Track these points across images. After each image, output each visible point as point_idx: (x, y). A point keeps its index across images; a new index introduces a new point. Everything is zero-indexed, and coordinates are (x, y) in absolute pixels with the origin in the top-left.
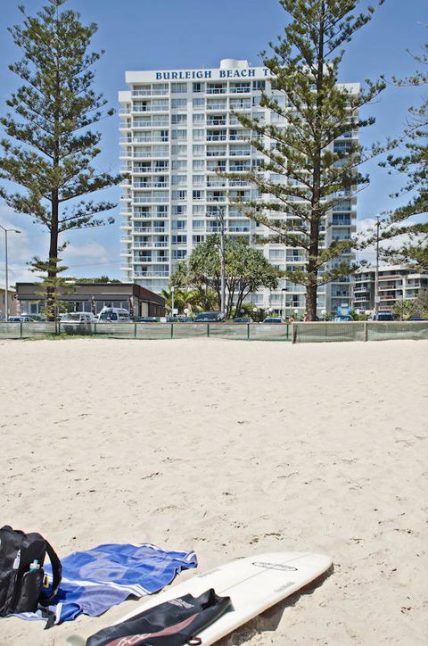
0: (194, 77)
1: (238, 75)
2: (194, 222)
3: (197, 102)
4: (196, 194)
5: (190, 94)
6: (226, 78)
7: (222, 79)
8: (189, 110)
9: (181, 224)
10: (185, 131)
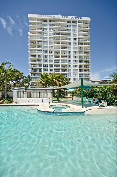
0: (49, 17)
1: (63, 18)
2: (50, 60)
3: (50, 25)
4: (51, 52)
5: (48, 22)
6: (59, 18)
7: (58, 18)
8: (48, 27)
9: (46, 61)
10: (47, 33)
